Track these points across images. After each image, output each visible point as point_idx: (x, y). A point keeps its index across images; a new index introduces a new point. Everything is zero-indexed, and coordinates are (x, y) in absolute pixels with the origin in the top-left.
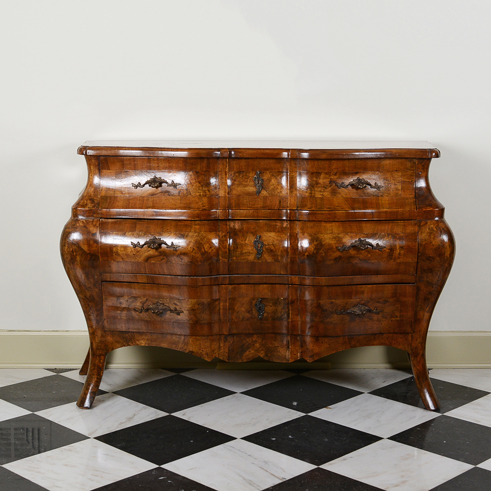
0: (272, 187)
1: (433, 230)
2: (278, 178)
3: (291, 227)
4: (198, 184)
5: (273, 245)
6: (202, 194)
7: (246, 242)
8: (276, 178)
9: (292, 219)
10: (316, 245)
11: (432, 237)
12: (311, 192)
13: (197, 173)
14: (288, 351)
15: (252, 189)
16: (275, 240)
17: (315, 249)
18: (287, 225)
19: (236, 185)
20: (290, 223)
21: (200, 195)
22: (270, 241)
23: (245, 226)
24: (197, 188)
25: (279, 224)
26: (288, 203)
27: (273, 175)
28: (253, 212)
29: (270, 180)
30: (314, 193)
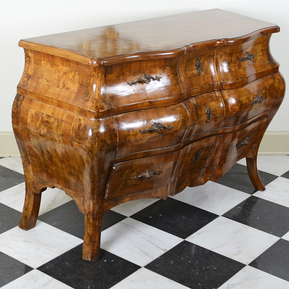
0: (205, 68)
1: (280, 80)
2: (208, 60)
3: (222, 95)
4: (172, 75)
5: (215, 111)
6: (176, 82)
7: (202, 112)
8: (207, 61)
9: (221, 89)
10: (240, 106)
11: (280, 84)
12: (229, 68)
13: (171, 67)
14: (202, 178)
15: (195, 72)
16: (216, 107)
17: (239, 108)
18: (219, 94)
19: (187, 71)
20: (220, 93)
21: (175, 84)
22: (214, 108)
23: (198, 100)
24: (173, 79)
25: (214, 95)
26: (217, 78)
27: (205, 59)
28: (201, 89)
29: (204, 63)
30: (231, 68)
